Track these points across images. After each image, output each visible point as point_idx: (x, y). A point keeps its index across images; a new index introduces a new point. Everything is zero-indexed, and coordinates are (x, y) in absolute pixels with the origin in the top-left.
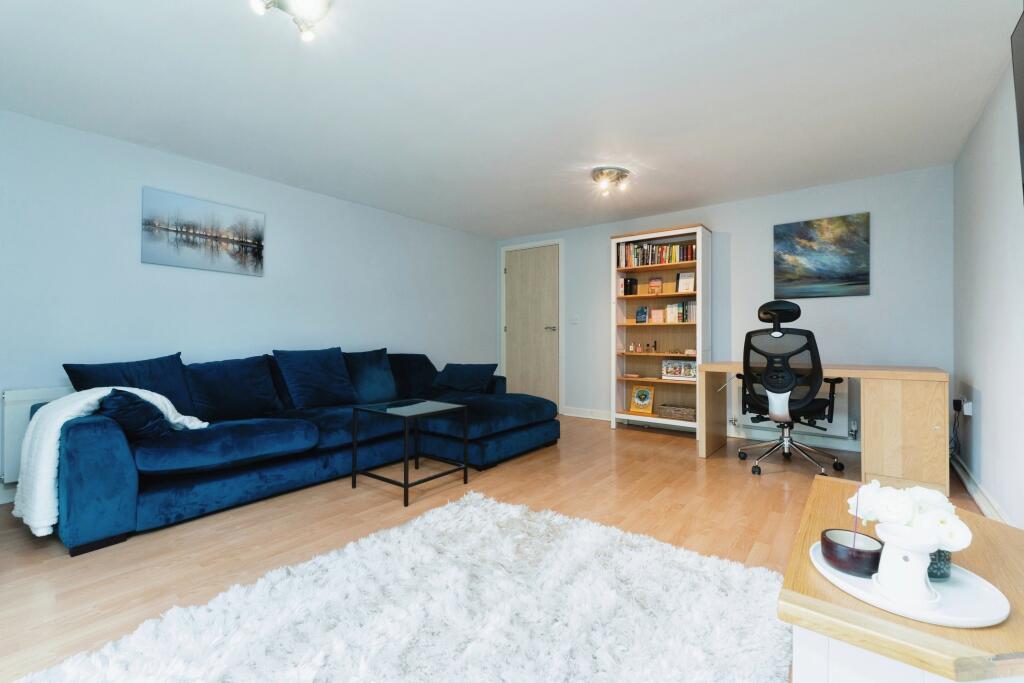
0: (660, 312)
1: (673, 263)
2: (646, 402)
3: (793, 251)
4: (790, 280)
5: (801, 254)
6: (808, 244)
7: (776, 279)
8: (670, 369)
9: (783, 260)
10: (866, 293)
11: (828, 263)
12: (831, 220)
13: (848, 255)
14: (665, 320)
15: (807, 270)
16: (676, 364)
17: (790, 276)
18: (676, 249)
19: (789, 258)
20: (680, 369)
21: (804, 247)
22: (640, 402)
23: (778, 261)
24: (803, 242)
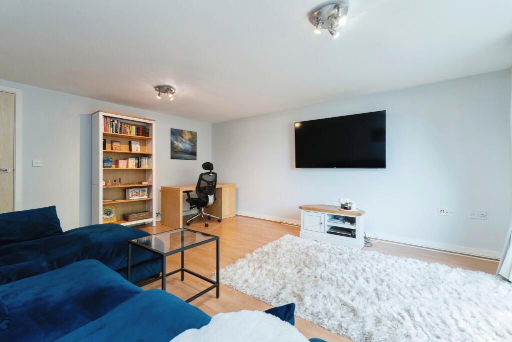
0: (125, 162)
1: (132, 135)
2: (112, 216)
3: (177, 141)
4: (177, 152)
5: (180, 142)
6: (182, 139)
7: (172, 151)
8: (134, 193)
9: (174, 143)
10: (195, 159)
11: (187, 147)
12: (188, 132)
13: (192, 145)
14: (127, 166)
15: (182, 149)
16: (137, 190)
17: (176, 150)
18: (134, 128)
19: (176, 143)
20: (139, 193)
21: (180, 140)
22: (108, 217)
23: (172, 144)
24: (180, 137)
